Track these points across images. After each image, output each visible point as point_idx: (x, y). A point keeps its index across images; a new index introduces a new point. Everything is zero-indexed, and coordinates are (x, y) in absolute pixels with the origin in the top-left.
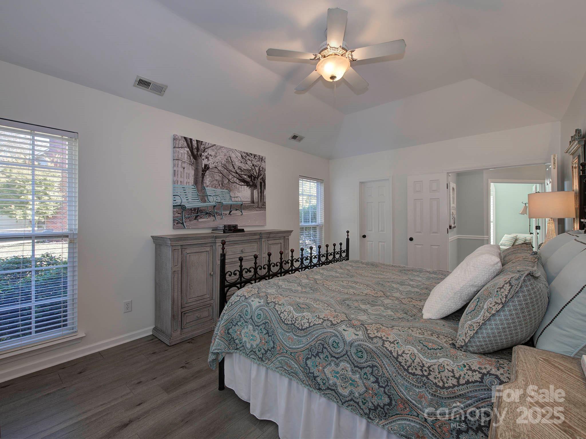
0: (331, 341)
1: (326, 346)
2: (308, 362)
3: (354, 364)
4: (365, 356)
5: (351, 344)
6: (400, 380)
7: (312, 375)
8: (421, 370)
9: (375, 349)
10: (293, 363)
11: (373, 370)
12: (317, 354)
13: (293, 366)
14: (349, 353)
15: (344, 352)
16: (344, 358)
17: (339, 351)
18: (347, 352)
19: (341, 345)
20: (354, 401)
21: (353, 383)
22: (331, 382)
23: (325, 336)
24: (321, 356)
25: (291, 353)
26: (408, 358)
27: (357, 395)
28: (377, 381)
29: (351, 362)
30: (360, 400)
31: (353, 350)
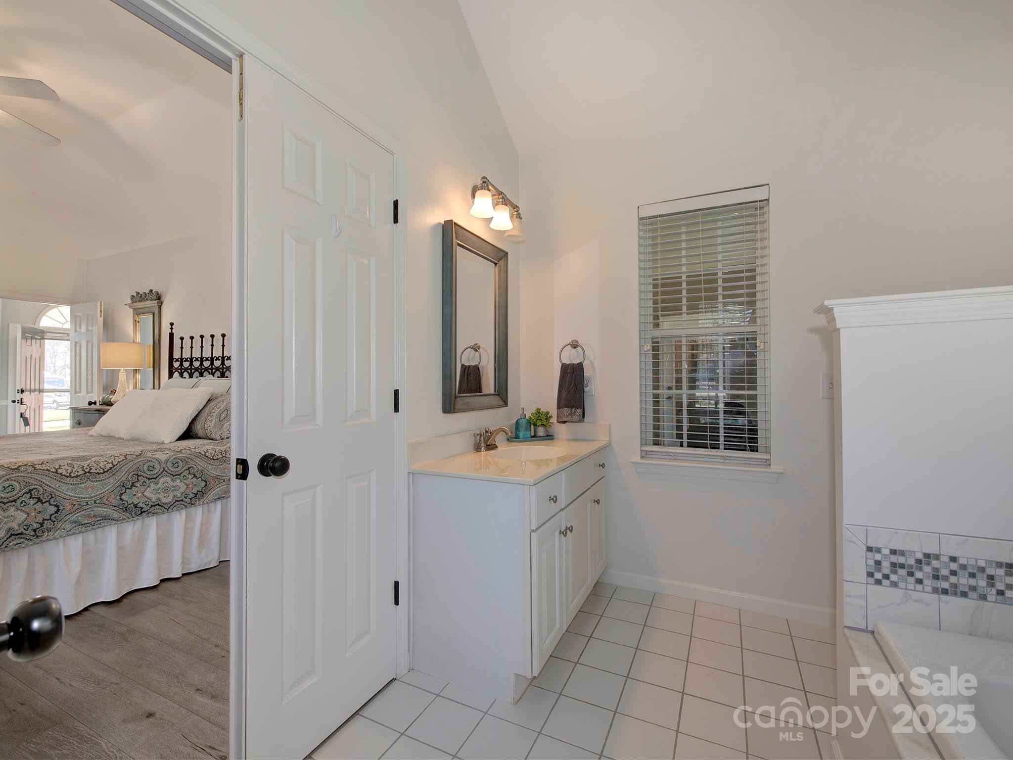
0: (145, 468)
1: (140, 473)
2: (123, 497)
3: (173, 475)
4: (181, 464)
5: (167, 461)
6: (210, 467)
7: (132, 505)
8: (221, 454)
9: (188, 456)
10: (100, 509)
11: (189, 471)
12: (133, 485)
13: (102, 512)
14: (166, 469)
15: (162, 470)
16: (163, 474)
17: (156, 472)
18: (164, 468)
19: (157, 466)
20: (177, 501)
21: (176, 488)
22: (154, 500)
23: (138, 466)
24: (137, 484)
25: (95, 501)
26: (212, 452)
27: (179, 495)
28: (195, 476)
29: (170, 475)
30: (183, 498)
31: (170, 464)
